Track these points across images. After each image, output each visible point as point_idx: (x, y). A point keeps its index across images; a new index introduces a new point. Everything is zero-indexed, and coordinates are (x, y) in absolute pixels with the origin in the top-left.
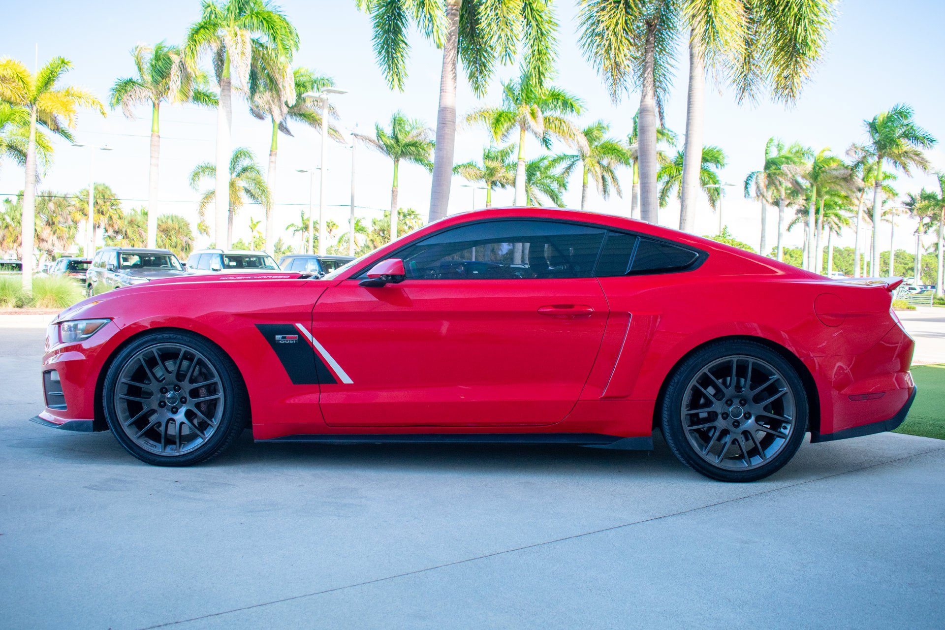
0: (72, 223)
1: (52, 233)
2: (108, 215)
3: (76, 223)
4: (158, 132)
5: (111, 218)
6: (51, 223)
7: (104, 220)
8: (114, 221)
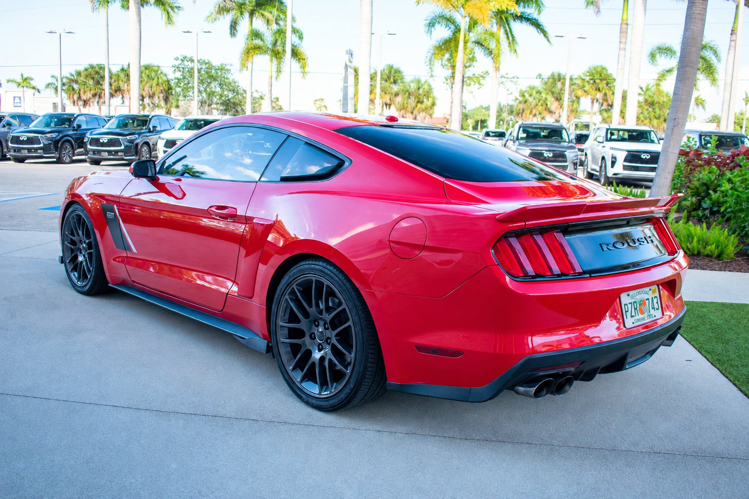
0: (575, 98)
1: (559, 107)
2: (603, 92)
3: (578, 98)
4: (627, 21)
5: (605, 94)
6: (559, 99)
7: (599, 96)
8: (608, 96)
